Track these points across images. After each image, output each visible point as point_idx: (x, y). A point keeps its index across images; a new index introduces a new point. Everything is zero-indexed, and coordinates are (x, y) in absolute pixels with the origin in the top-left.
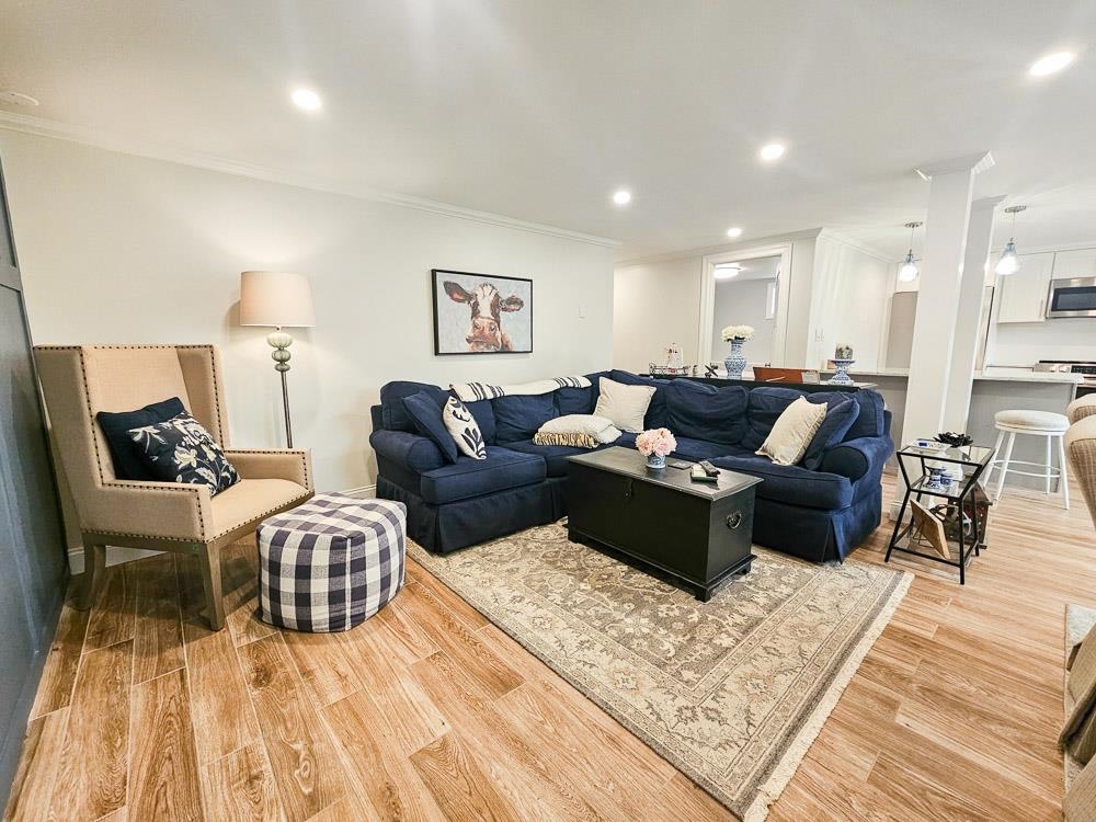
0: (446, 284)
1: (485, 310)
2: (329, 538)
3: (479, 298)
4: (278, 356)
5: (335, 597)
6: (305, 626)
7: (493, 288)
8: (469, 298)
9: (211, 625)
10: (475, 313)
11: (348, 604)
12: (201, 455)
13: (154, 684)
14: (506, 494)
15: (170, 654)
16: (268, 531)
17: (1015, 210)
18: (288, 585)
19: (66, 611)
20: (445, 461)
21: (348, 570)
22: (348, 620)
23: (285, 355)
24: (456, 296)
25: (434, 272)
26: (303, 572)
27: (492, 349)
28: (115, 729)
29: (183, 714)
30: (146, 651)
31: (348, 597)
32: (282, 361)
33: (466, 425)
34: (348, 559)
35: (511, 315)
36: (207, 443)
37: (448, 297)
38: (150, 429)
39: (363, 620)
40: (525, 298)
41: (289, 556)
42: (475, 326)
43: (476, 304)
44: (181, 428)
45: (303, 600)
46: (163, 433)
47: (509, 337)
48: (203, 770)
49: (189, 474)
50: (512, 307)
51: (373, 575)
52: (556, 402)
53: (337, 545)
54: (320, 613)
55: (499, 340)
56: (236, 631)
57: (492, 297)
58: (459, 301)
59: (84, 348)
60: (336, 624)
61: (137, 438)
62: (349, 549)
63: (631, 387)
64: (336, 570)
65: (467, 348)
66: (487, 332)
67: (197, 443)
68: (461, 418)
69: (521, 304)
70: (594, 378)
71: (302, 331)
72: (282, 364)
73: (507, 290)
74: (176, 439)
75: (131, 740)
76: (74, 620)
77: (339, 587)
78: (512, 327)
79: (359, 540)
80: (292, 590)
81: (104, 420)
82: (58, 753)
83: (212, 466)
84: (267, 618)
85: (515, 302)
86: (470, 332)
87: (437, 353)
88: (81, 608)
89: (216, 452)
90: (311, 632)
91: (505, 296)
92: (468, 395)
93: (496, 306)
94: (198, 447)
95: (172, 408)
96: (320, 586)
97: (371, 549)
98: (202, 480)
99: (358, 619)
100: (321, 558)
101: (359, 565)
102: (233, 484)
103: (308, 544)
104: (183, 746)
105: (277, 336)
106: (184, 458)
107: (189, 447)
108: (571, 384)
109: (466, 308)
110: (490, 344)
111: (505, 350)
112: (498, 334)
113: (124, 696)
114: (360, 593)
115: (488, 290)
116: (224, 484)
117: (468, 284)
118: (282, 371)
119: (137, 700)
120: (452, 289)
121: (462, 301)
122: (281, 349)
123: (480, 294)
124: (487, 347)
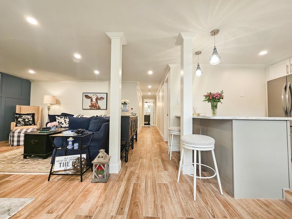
0: (85, 95)
1: (94, 100)
8: (90, 98)
10: (92, 101)
25: (83, 93)
27: (95, 108)
42: (91, 103)
43: (92, 99)
47: (100, 106)
50: (101, 99)
55: (97, 106)
57: (96, 97)
58: (87, 98)
65: (89, 108)
66: (94, 105)
67: (25, 118)
69: (104, 98)
72: (49, 109)
78: (101, 103)
85: (102, 98)
86: (90, 105)
87: (83, 109)
91: (99, 97)
93: (97, 99)
105: (48, 105)
106: (20, 119)
109: (90, 100)
111: (99, 108)
112: (97, 105)
115: (95, 96)
117: (90, 95)
122: (49, 107)
123: (93, 97)
124: (94, 108)
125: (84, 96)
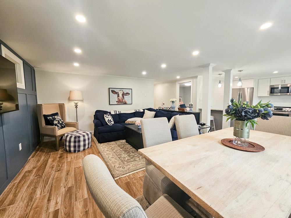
0: (112, 91)
1: (121, 95)
2: (74, 136)
3: (119, 93)
4: (76, 105)
5: (75, 147)
6: (70, 151)
7: (123, 91)
8: (116, 93)
9: (57, 150)
10: (118, 96)
11: (77, 148)
12: (59, 122)
13: (46, 157)
14: (114, 132)
15: (49, 153)
16: (66, 135)
17: (240, 71)
18: (67, 144)
19: (38, 147)
20: (103, 125)
21: (77, 142)
22: (77, 151)
23: (77, 105)
24: (114, 93)
25: (109, 88)
26: (70, 142)
28: (39, 161)
29: (48, 160)
30: (46, 153)
31: (77, 147)
32: (76, 106)
33: (108, 119)
34: (77, 140)
35: (127, 96)
36: (60, 120)
37: (112, 93)
38: (51, 117)
39: (80, 151)
40: (130, 92)
41: (68, 139)
42: (118, 99)
43: (119, 94)
44: (56, 118)
45: (70, 146)
46: (53, 118)
47: (126, 101)
48: (47, 166)
49: (56, 125)
50: (127, 95)
51: (82, 143)
52: (134, 115)
53: (75, 138)
54: (72, 149)
56: (60, 152)
57: (122, 93)
58: (114, 94)
59: (42, 104)
60: (75, 151)
61: (48, 119)
62: (77, 138)
63: (151, 112)
64: (75, 142)
65: (116, 103)
66: (121, 100)
67: (58, 120)
68: (107, 117)
69: (129, 94)
70: (144, 110)
71: (82, 101)
72: (76, 107)
73: (125, 91)
74: (55, 119)
75: (40, 162)
76: (38, 148)
77: (75, 145)
78: (127, 99)
79: (79, 137)
80: (68, 145)
81: (44, 116)
82: (31, 163)
83: (60, 124)
84: (65, 150)
86: (117, 100)
87: (110, 104)
88: (40, 147)
89: (62, 122)
90: (71, 152)
92: (113, 113)
93: (123, 95)
94: (58, 121)
95: (56, 114)
96: (72, 144)
97: (82, 139)
98: (58, 126)
99: (79, 151)
100: (73, 139)
101: (79, 141)
102: (64, 127)
103: (71, 137)
104: (46, 164)
105: (75, 102)
106: (55, 122)
107: (56, 121)
108: (138, 111)
109: (116, 95)
110: (121, 102)
111: (125, 103)
112: (124, 100)
113: (41, 158)
114: (79, 146)
115: (121, 91)
116: (62, 127)
117: (116, 90)
118: (76, 108)
119: (43, 158)
120: (113, 92)
121: (115, 94)
122: (76, 104)
123: (119, 92)
124: (121, 103)
125: (110, 91)
